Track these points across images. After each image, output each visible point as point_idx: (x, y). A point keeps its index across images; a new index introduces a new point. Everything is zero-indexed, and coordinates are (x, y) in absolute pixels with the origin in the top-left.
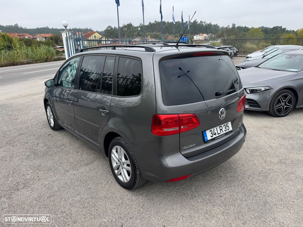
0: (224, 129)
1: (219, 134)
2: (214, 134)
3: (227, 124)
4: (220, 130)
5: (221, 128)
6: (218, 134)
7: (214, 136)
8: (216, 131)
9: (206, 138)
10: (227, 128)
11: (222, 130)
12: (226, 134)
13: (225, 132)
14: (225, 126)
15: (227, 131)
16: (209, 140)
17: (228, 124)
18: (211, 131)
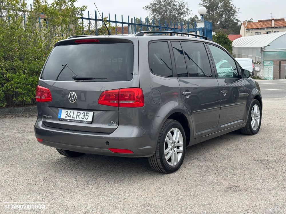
0: (82, 116)
1: (75, 118)
2: (69, 116)
3: (87, 113)
4: (77, 115)
5: (79, 114)
6: (73, 118)
7: (68, 118)
8: (72, 114)
9: (60, 115)
10: (85, 117)
11: (79, 115)
12: (81, 122)
13: (81, 119)
14: (84, 114)
15: (84, 120)
16: (62, 119)
17: (89, 113)
18: (67, 112)
